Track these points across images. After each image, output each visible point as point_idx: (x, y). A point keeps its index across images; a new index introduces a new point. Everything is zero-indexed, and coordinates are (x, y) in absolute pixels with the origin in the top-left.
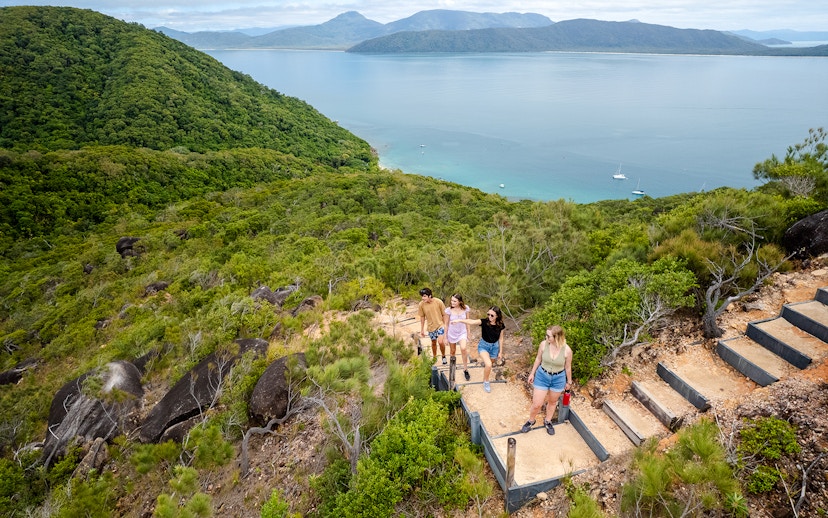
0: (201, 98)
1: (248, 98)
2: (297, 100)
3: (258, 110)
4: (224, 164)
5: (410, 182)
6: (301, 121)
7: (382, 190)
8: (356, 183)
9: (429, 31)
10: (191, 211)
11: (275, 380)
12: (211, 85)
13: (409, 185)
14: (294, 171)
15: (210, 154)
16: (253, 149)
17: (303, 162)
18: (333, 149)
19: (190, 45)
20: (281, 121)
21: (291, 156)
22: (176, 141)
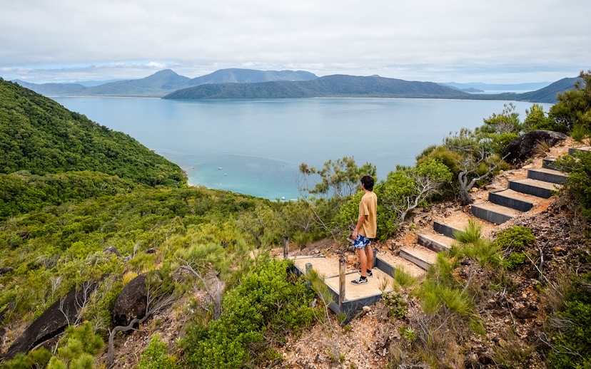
0: (44, 132)
1: (83, 132)
2: (122, 134)
3: (91, 142)
4: (60, 184)
5: (214, 194)
6: (126, 150)
7: (191, 201)
8: (170, 196)
9: (226, 84)
10: (29, 221)
11: (137, 287)
12: (53, 122)
13: (213, 197)
14: (118, 189)
15: (48, 176)
16: (86, 171)
17: (126, 182)
18: (151, 172)
19: (38, 92)
20: (109, 150)
21: (117, 177)
22: (20, 166)
